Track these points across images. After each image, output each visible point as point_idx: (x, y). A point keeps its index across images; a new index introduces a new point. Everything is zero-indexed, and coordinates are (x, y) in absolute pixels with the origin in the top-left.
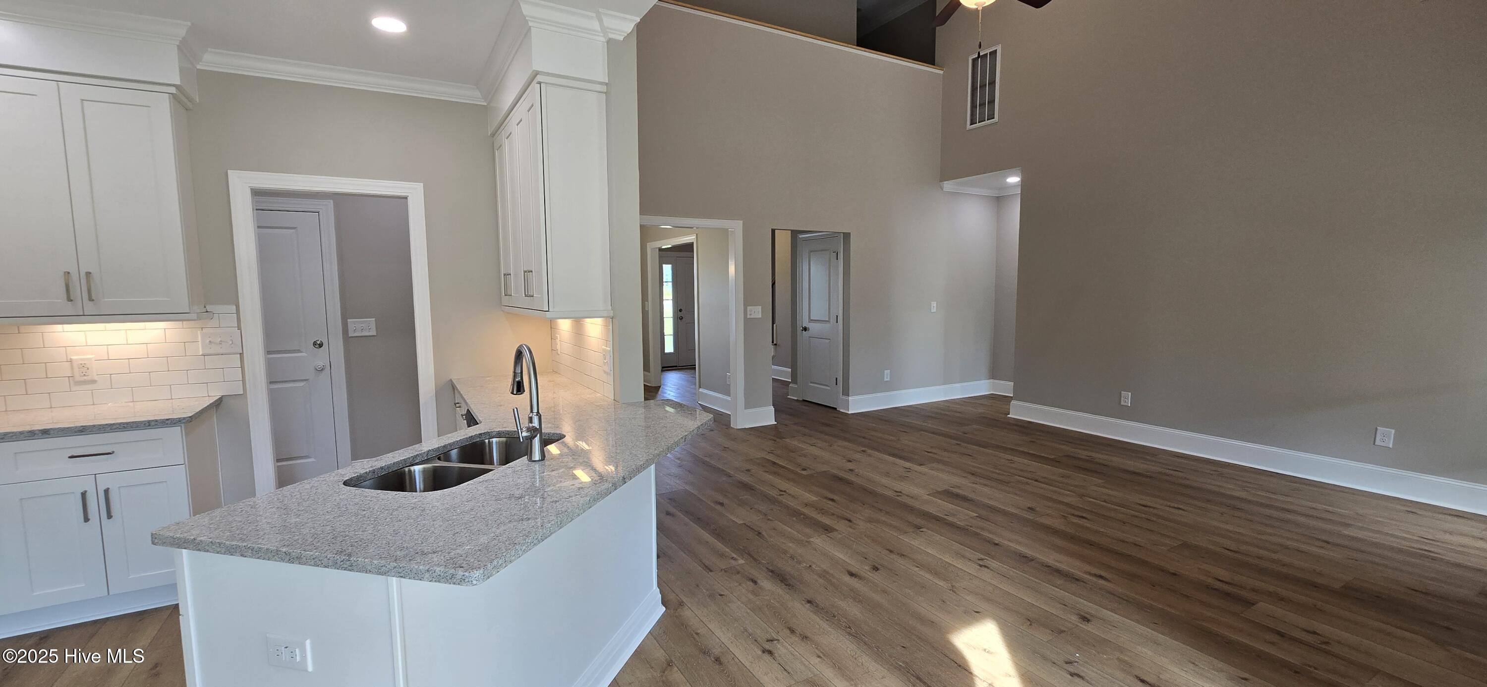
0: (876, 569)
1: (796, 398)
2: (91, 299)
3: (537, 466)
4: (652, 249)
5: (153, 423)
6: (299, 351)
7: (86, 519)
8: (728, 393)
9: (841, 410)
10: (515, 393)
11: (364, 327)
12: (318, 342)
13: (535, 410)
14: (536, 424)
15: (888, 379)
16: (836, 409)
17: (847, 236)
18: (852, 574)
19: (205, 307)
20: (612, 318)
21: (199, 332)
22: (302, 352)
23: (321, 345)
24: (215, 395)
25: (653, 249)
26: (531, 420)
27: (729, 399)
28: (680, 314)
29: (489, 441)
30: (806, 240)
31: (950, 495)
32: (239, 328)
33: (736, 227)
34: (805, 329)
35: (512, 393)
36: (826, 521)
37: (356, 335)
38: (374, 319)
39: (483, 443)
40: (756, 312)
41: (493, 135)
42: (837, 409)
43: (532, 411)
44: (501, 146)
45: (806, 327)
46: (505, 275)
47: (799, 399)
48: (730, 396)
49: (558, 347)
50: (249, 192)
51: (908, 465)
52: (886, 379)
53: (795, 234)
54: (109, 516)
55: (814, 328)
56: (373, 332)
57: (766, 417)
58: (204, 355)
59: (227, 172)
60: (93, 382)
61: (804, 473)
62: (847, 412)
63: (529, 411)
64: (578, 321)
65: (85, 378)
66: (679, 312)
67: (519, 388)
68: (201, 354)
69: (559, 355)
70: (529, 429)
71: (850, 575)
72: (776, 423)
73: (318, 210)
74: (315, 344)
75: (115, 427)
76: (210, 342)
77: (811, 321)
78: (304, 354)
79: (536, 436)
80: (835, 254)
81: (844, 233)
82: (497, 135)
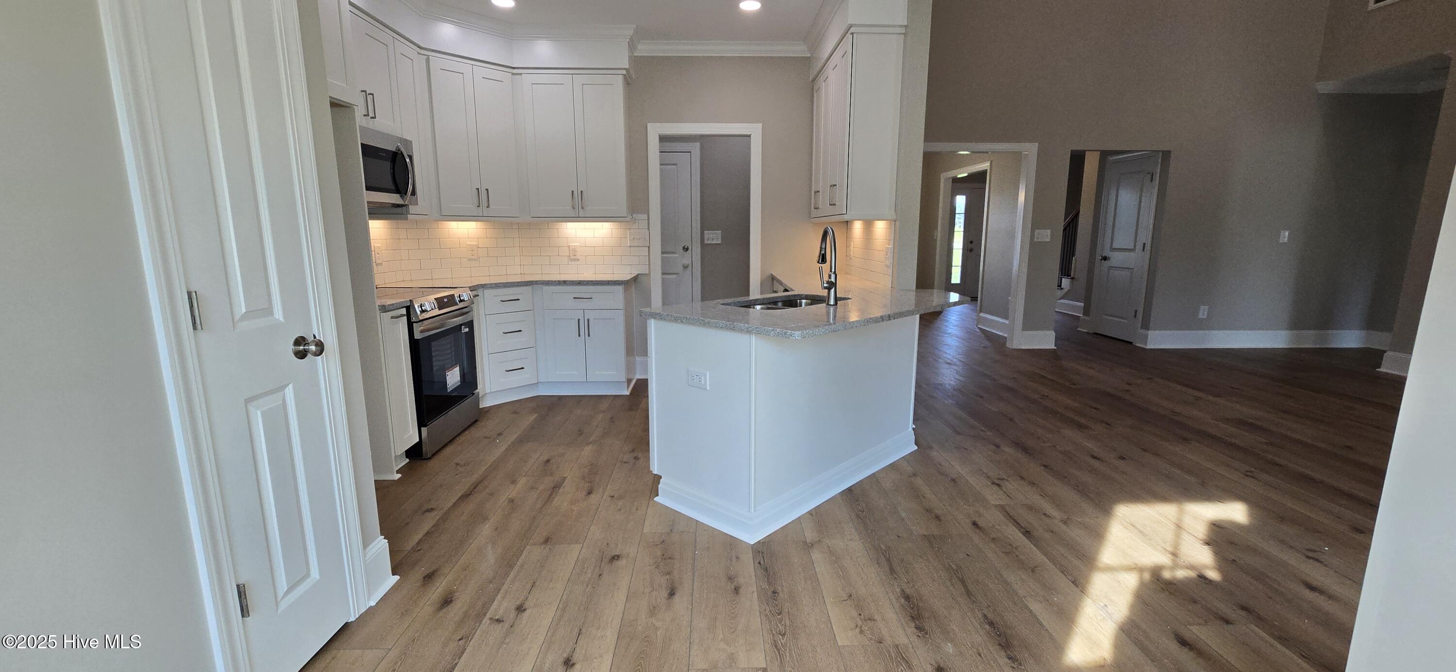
0: (1122, 458)
1: (1085, 331)
2: (583, 208)
3: (832, 309)
4: (945, 179)
5: (610, 282)
6: (673, 253)
7: (579, 336)
8: (1006, 317)
9: (1137, 345)
10: (820, 262)
11: (714, 237)
12: (686, 247)
13: (833, 270)
14: (833, 280)
15: (1205, 317)
16: (1131, 343)
17: (1166, 155)
18: (1094, 457)
19: (632, 215)
20: (895, 221)
21: (628, 231)
22: (676, 254)
23: (687, 249)
24: (635, 273)
25: (947, 179)
26: (830, 277)
27: (1007, 322)
28: (971, 246)
29: (800, 302)
30: (1118, 161)
31: (1241, 423)
32: (649, 230)
33: (1031, 150)
34: (1105, 258)
35: (818, 262)
36: (1082, 421)
37: (709, 242)
38: (720, 232)
39: (796, 301)
40: (1045, 235)
41: (813, 81)
42: (1133, 344)
43: (831, 271)
44: (819, 88)
45: (1106, 257)
46: (815, 192)
47: (1090, 332)
48: (1008, 320)
49: (852, 253)
50: (658, 137)
51: (1196, 393)
52: (1201, 316)
53: (1105, 155)
54: (589, 336)
55: (1117, 258)
56: (719, 242)
57: (1046, 340)
58: (630, 247)
59: (647, 125)
60: (578, 260)
61: (1074, 387)
62: (1145, 347)
63: (829, 270)
64: (868, 225)
65: (575, 257)
66: (969, 243)
67: (823, 259)
68: (629, 245)
69: (851, 259)
70: (828, 282)
71: (1092, 457)
72: (1055, 348)
73: (690, 151)
74: (684, 248)
75: (593, 283)
76: (634, 238)
77: (1113, 249)
78: (677, 255)
79: (832, 288)
80: (1149, 176)
81: (1163, 151)
82: (816, 81)
